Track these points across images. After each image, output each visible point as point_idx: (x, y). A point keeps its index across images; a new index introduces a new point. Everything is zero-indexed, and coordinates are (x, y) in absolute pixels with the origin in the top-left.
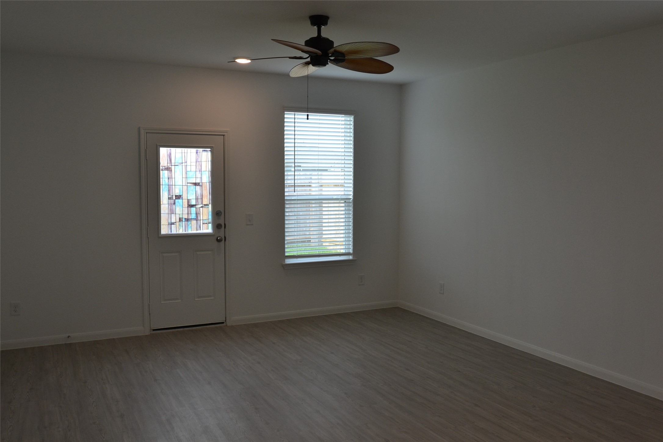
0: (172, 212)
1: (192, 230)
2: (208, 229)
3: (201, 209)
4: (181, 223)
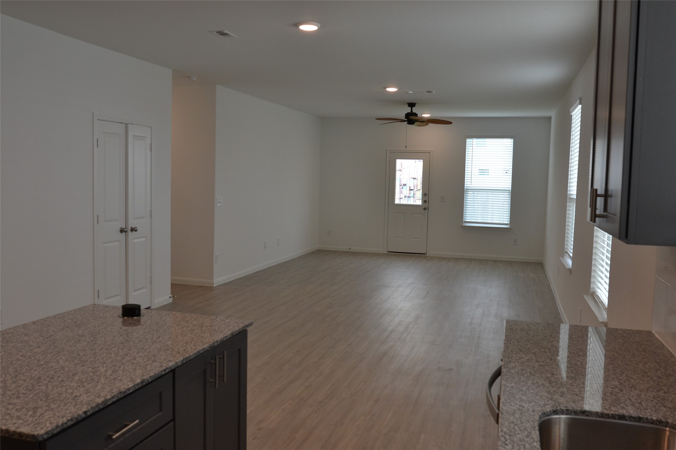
0: (401, 192)
1: (411, 202)
2: (419, 203)
3: (416, 191)
4: (405, 198)
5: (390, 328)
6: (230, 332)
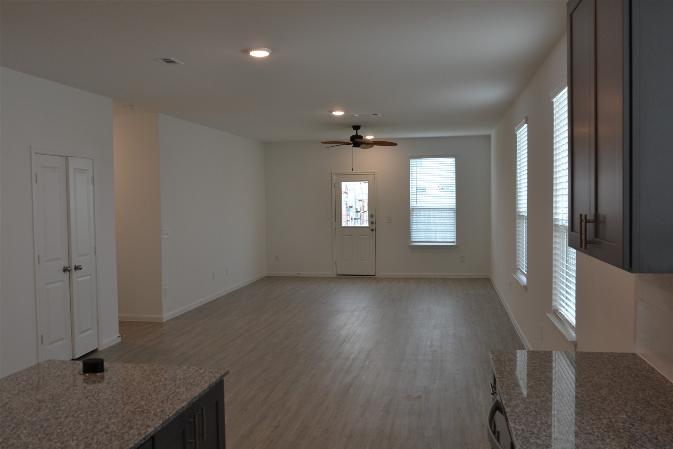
0: (348, 215)
1: (358, 224)
2: (366, 224)
3: (363, 213)
4: (352, 221)
5: (352, 357)
6: (207, 385)
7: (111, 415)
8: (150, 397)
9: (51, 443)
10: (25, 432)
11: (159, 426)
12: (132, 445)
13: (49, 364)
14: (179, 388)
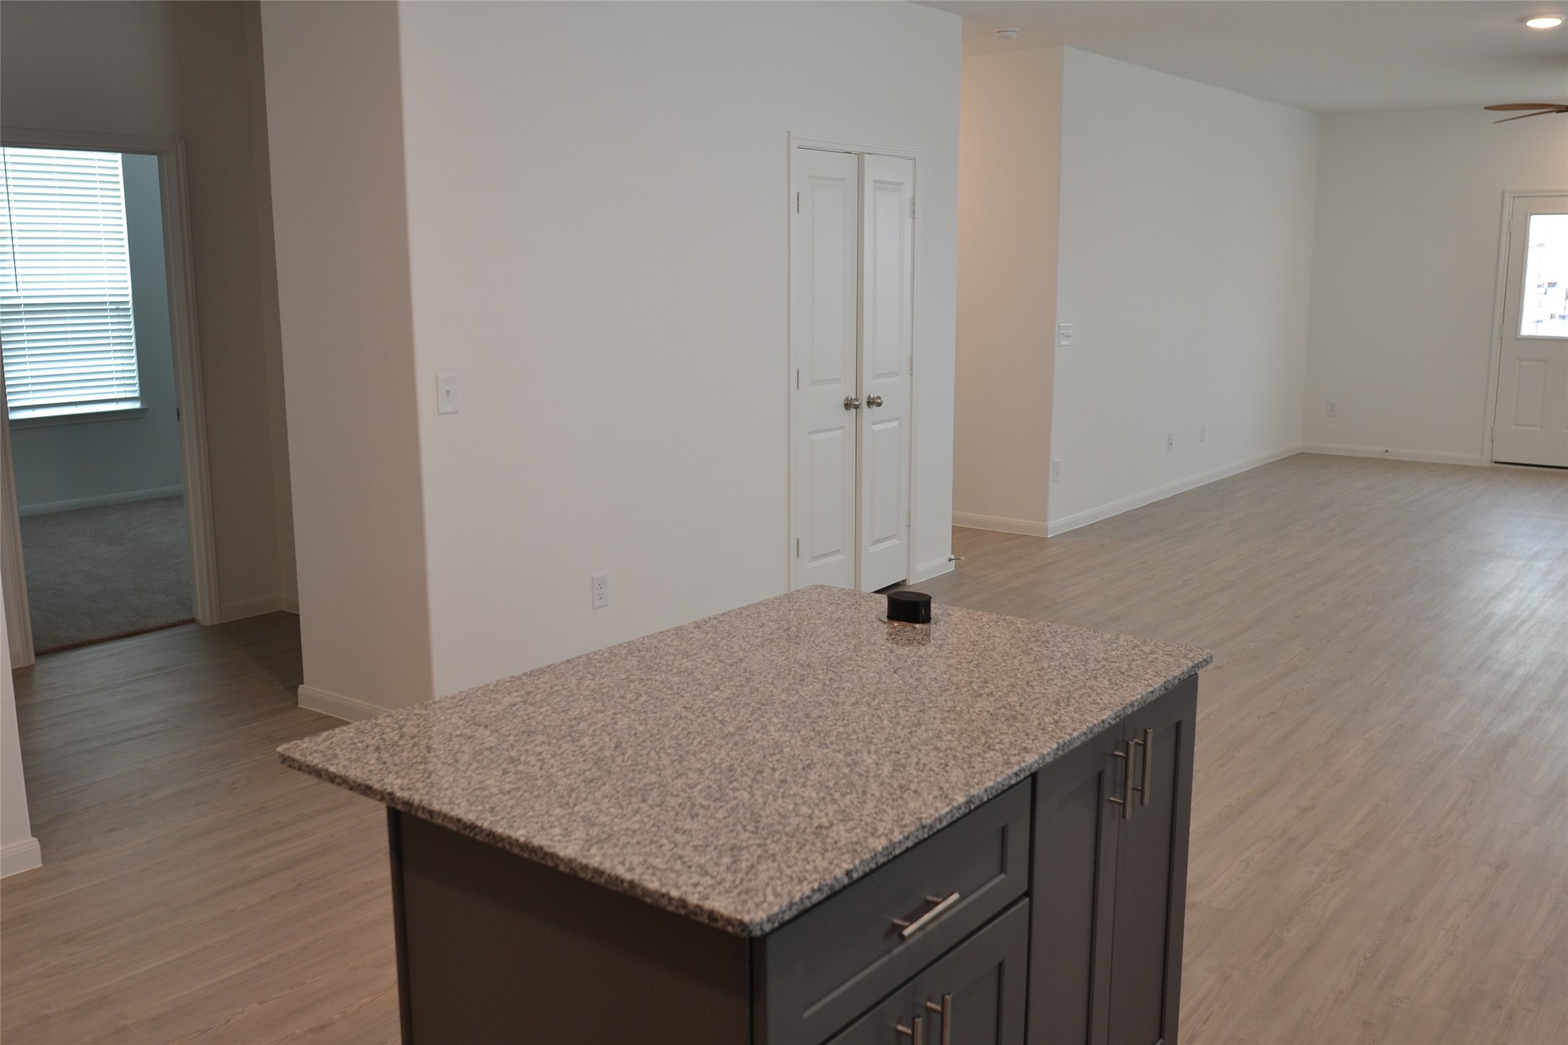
4: (1552, 321)
6: (1160, 681)
7: (946, 714)
8: (1029, 689)
9: (826, 751)
10: (775, 720)
11: (1049, 754)
12: (991, 784)
13: (820, 594)
14: (1095, 678)
